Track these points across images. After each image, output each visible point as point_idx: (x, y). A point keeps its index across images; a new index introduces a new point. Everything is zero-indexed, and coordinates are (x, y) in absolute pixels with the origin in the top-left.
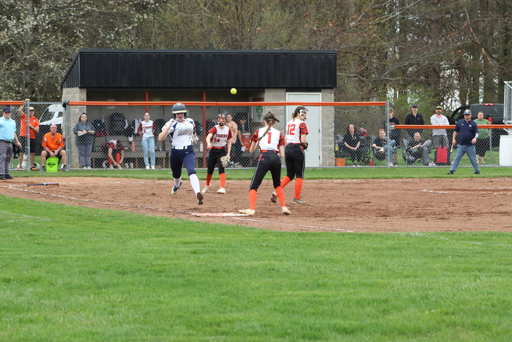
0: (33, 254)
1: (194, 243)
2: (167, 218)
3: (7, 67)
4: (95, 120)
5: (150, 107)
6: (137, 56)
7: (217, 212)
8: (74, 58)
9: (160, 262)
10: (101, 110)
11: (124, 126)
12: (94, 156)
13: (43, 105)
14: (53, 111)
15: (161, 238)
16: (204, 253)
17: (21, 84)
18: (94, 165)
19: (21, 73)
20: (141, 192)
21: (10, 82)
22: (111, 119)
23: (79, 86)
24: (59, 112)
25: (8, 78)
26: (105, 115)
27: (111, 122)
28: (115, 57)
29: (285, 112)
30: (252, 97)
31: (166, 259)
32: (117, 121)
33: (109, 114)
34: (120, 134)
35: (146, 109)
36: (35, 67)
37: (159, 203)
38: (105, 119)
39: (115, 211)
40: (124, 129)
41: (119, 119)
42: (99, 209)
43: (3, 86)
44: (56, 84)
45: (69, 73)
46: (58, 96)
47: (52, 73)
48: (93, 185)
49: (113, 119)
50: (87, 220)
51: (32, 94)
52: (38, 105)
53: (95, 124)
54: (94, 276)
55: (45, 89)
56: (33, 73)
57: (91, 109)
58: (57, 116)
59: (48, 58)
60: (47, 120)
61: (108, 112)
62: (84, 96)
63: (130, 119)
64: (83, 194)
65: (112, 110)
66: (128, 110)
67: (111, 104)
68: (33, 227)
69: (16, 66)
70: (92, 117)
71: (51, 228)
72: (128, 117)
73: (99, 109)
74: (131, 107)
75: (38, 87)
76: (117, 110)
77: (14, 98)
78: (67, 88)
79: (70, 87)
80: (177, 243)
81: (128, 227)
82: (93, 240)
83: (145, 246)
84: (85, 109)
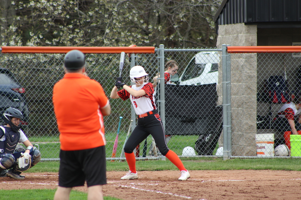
4: (272, 77)
10: (281, 60)
13: (186, 52)
14: (203, 62)
17: (151, 19)
21: (134, 16)
22: (297, 74)
23: (246, 20)
24: (213, 65)
25: (130, 9)
26: (288, 69)
27: (297, 80)
33: (295, 66)
38: (288, 75)
43: (122, 22)
44: (208, 19)
46: (212, 38)
48: (269, 183)
51: (169, 35)
52: (177, 52)
53: (272, 83)
55: (190, 27)
57: (265, 58)
58: (209, 69)
60: (193, 77)
61: (293, 63)
62: (254, 37)
70: (267, 72)
73: (278, 58)
75: (179, 23)
77: (141, 41)
78: (226, 25)
79: (231, 23)
84: (256, 58)
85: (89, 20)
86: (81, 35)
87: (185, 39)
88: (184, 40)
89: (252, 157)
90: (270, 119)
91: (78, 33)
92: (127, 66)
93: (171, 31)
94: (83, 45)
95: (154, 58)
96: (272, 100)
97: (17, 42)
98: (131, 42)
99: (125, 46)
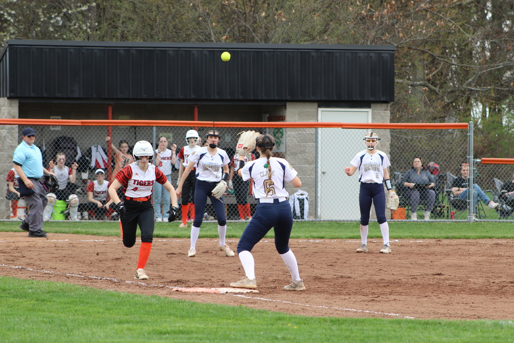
1: (175, 332)
2: (136, 296)
5: (114, 128)
6: (95, 51)
7: (211, 286)
11: (75, 156)
15: (126, 326)
22: (55, 145)
23: (8, 95)
29: (316, 138)
30: (268, 115)
32: (65, 148)
33: (52, 138)
35: (108, 131)
38: (46, 145)
39: (58, 284)
41: (67, 145)
49: (59, 145)
50: (14, 297)
61: (50, 135)
62: (15, 110)
63: (83, 146)
65: (56, 133)
66: (82, 133)
67: (56, 123)
72: (82, 143)
74: (86, 128)
76: (65, 133)
80: (149, 333)
81: (77, 308)
82: (23, 328)
83: (100, 336)
84: (17, 130)
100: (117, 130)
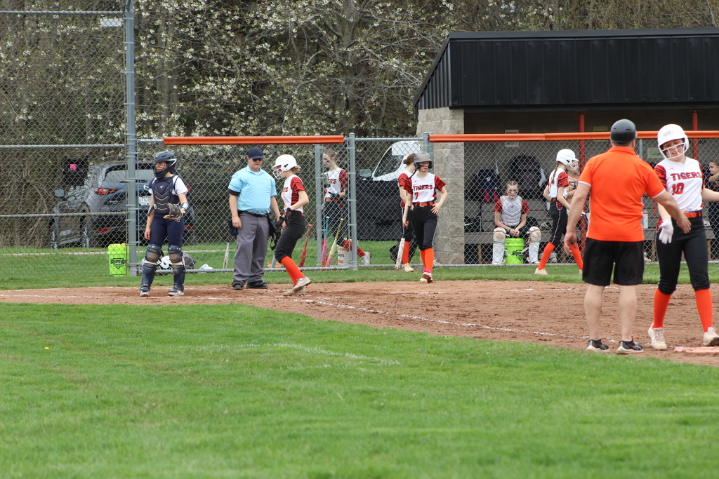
0: (370, 427)
1: (683, 404)
3: (309, 71)
4: (482, 171)
5: (589, 143)
6: (562, 43)
8: (439, 51)
9: (619, 441)
10: (492, 151)
11: (539, 180)
12: (481, 240)
13: (380, 142)
14: (400, 153)
15: (618, 396)
16: (705, 423)
17: (337, 104)
18: (480, 257)
19: (337, 82)
20: (574, 308)
21: (317, 100)
22: (511, 167)
23: (450, 104)
25: (313, 92)
26: (500, 161)
27: (511, 174)
28: (518, 48)
31: (629, 435)
32: (525, 171)
33: (508, 158)
34: (531, 197)
35: (580, 147)
36: (363, 70)
37: (609, 329)
38: (500, 168)
39: (524, 344)
40: (538, 187)
41: (527, 167)
42: (493, 342)
43: (304, 107)
44: (405, 103)
45: (429, 81)
46: (410, 125)
47: (396, 81)
48: (480, 295)
49: (517, 167)
51: (359, 123)
52: (370, 142)
53: (482, 178)
54: (490, 468)
55: (383, 113)
56: (360, 81)
57: (473, 148)
59: (388, 52)
60: (390, 172)
61: (506, 154)
62: (460, 123)
63: (549, 167)
64: (461, 313)
65: (513, 151)
66: (546, 151)
67: (512, 138)
68: (368, 377)
69: (327, 68)
70: (476, 164)
71: (401, 377)
72: (546, 164)
73: (489, 148)
74: (551, 144)
75: (371, 108)
76: (524, 151)
77: (325, 130)
78: (427, 110)
79: (433, 108)
80: (649, 405)
81: (552, 375)
82: (485, 401)
83: (586, 410)
84: (463, 149)
85: (264, 106)
86: (255, 123)
87: (379, 126)
88: (377, 128)
89: (459, 265)
90: (479, 221)
91: (251, 121)
92: (310, 160)
93: (361, 118)
94: (259, 135)
95: (343, 149)
96: (482, 197)
97: (179, 133)
98: (315, 130)
99: (308, 135)
100: (592, 146)
